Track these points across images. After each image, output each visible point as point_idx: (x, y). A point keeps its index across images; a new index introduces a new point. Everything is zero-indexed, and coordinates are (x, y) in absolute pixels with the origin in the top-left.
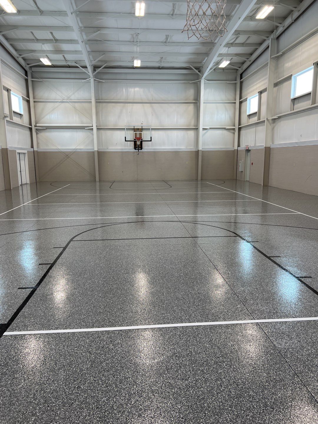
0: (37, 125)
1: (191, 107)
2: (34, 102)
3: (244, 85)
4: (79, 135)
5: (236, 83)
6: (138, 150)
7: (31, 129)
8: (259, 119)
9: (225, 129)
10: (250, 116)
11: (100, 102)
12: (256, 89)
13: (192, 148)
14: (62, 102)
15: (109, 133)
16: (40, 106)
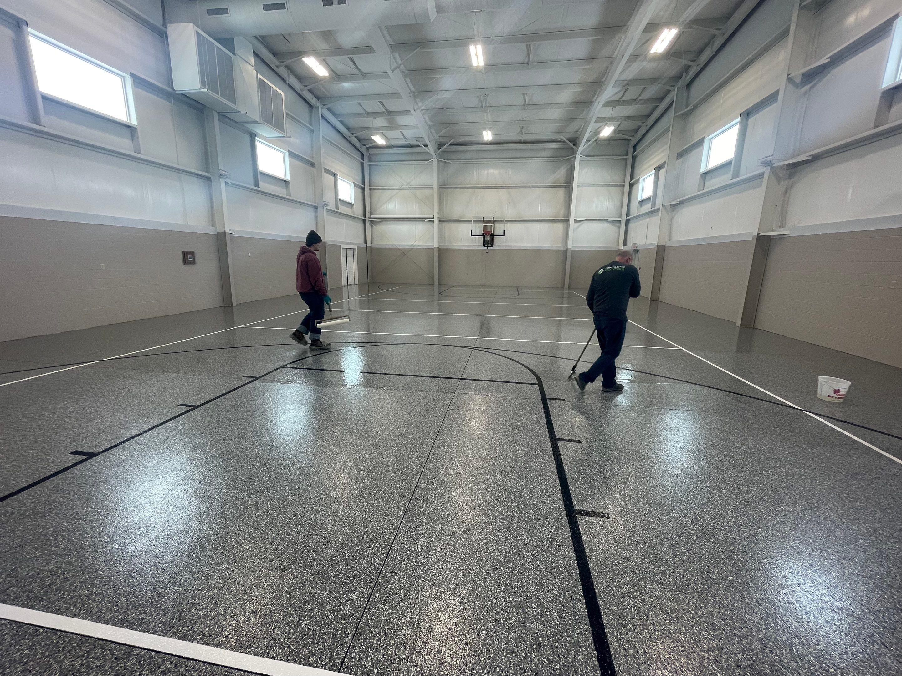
0: (372, 216)
1: (561, 193)
2: (370, 189)
3: (638, 159)
4: (418, 228)
5: (626, 159)
6: (488, 247)
7: (364, 221)
8: (653, 205)
9: (606, 221)
10: (642, 202)
11: (445, 188)
12: (653, 165)
13: (559, 246)
14: (401, 189)
15: (454, 226)
16: (376, 193)
